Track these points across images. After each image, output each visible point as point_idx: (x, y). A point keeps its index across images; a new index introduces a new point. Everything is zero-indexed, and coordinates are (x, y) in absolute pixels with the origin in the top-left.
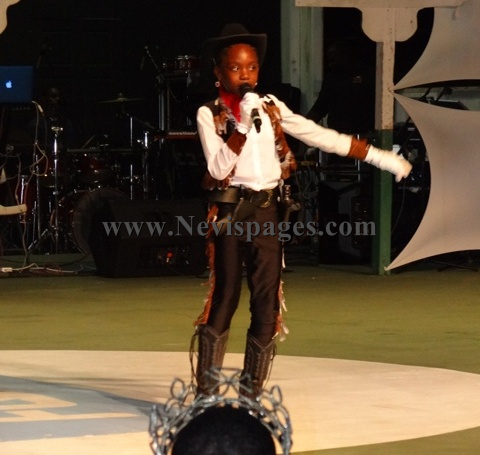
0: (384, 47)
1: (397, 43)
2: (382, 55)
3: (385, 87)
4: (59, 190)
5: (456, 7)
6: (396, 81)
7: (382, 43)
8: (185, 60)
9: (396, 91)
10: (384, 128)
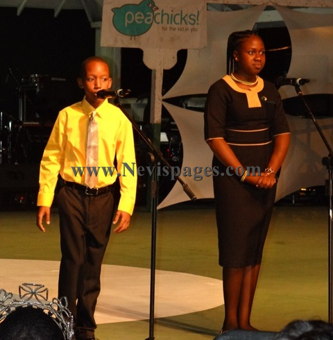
0: (157, 73)
2: (155, 78)
3: (156, 97)
5: (200, 49)
8: (35, 77)
9: (163, 100)
10: (155, 122)
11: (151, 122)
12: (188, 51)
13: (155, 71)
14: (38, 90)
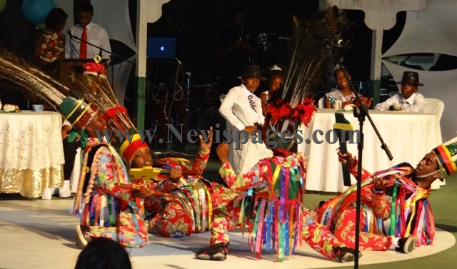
2: (375, 37)
5: (419, 11)
9: (383, 58)
10: (375, 79)
11: (371, 79)
12: (407, 13)
13: (376, 31)
14: (265, 48)
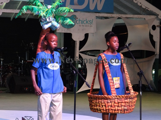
0: (77, 42)
1: (80, 41)
2: (76, 44)
3: (77, 51)
4: (2, 73)
5: (93, 33)
6: (79, 50)
7: (76, 41)
8: (32, 44)
12: (89, 34)
14: (33, 49)
